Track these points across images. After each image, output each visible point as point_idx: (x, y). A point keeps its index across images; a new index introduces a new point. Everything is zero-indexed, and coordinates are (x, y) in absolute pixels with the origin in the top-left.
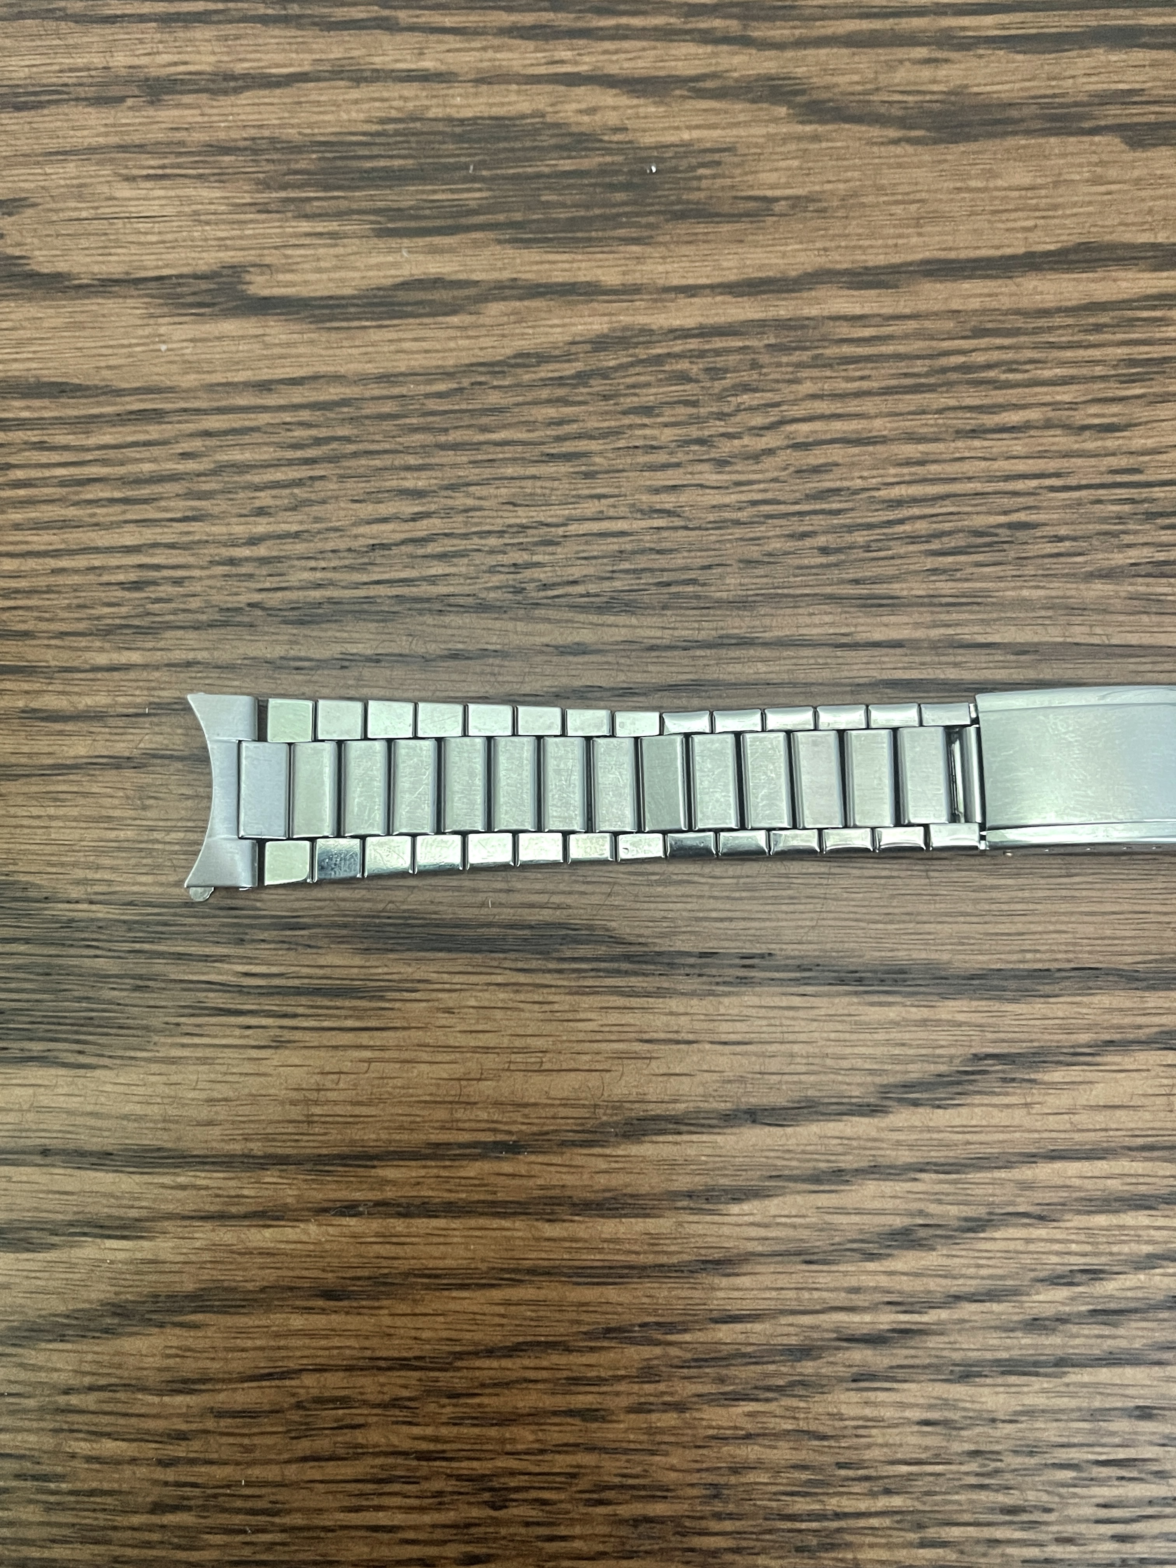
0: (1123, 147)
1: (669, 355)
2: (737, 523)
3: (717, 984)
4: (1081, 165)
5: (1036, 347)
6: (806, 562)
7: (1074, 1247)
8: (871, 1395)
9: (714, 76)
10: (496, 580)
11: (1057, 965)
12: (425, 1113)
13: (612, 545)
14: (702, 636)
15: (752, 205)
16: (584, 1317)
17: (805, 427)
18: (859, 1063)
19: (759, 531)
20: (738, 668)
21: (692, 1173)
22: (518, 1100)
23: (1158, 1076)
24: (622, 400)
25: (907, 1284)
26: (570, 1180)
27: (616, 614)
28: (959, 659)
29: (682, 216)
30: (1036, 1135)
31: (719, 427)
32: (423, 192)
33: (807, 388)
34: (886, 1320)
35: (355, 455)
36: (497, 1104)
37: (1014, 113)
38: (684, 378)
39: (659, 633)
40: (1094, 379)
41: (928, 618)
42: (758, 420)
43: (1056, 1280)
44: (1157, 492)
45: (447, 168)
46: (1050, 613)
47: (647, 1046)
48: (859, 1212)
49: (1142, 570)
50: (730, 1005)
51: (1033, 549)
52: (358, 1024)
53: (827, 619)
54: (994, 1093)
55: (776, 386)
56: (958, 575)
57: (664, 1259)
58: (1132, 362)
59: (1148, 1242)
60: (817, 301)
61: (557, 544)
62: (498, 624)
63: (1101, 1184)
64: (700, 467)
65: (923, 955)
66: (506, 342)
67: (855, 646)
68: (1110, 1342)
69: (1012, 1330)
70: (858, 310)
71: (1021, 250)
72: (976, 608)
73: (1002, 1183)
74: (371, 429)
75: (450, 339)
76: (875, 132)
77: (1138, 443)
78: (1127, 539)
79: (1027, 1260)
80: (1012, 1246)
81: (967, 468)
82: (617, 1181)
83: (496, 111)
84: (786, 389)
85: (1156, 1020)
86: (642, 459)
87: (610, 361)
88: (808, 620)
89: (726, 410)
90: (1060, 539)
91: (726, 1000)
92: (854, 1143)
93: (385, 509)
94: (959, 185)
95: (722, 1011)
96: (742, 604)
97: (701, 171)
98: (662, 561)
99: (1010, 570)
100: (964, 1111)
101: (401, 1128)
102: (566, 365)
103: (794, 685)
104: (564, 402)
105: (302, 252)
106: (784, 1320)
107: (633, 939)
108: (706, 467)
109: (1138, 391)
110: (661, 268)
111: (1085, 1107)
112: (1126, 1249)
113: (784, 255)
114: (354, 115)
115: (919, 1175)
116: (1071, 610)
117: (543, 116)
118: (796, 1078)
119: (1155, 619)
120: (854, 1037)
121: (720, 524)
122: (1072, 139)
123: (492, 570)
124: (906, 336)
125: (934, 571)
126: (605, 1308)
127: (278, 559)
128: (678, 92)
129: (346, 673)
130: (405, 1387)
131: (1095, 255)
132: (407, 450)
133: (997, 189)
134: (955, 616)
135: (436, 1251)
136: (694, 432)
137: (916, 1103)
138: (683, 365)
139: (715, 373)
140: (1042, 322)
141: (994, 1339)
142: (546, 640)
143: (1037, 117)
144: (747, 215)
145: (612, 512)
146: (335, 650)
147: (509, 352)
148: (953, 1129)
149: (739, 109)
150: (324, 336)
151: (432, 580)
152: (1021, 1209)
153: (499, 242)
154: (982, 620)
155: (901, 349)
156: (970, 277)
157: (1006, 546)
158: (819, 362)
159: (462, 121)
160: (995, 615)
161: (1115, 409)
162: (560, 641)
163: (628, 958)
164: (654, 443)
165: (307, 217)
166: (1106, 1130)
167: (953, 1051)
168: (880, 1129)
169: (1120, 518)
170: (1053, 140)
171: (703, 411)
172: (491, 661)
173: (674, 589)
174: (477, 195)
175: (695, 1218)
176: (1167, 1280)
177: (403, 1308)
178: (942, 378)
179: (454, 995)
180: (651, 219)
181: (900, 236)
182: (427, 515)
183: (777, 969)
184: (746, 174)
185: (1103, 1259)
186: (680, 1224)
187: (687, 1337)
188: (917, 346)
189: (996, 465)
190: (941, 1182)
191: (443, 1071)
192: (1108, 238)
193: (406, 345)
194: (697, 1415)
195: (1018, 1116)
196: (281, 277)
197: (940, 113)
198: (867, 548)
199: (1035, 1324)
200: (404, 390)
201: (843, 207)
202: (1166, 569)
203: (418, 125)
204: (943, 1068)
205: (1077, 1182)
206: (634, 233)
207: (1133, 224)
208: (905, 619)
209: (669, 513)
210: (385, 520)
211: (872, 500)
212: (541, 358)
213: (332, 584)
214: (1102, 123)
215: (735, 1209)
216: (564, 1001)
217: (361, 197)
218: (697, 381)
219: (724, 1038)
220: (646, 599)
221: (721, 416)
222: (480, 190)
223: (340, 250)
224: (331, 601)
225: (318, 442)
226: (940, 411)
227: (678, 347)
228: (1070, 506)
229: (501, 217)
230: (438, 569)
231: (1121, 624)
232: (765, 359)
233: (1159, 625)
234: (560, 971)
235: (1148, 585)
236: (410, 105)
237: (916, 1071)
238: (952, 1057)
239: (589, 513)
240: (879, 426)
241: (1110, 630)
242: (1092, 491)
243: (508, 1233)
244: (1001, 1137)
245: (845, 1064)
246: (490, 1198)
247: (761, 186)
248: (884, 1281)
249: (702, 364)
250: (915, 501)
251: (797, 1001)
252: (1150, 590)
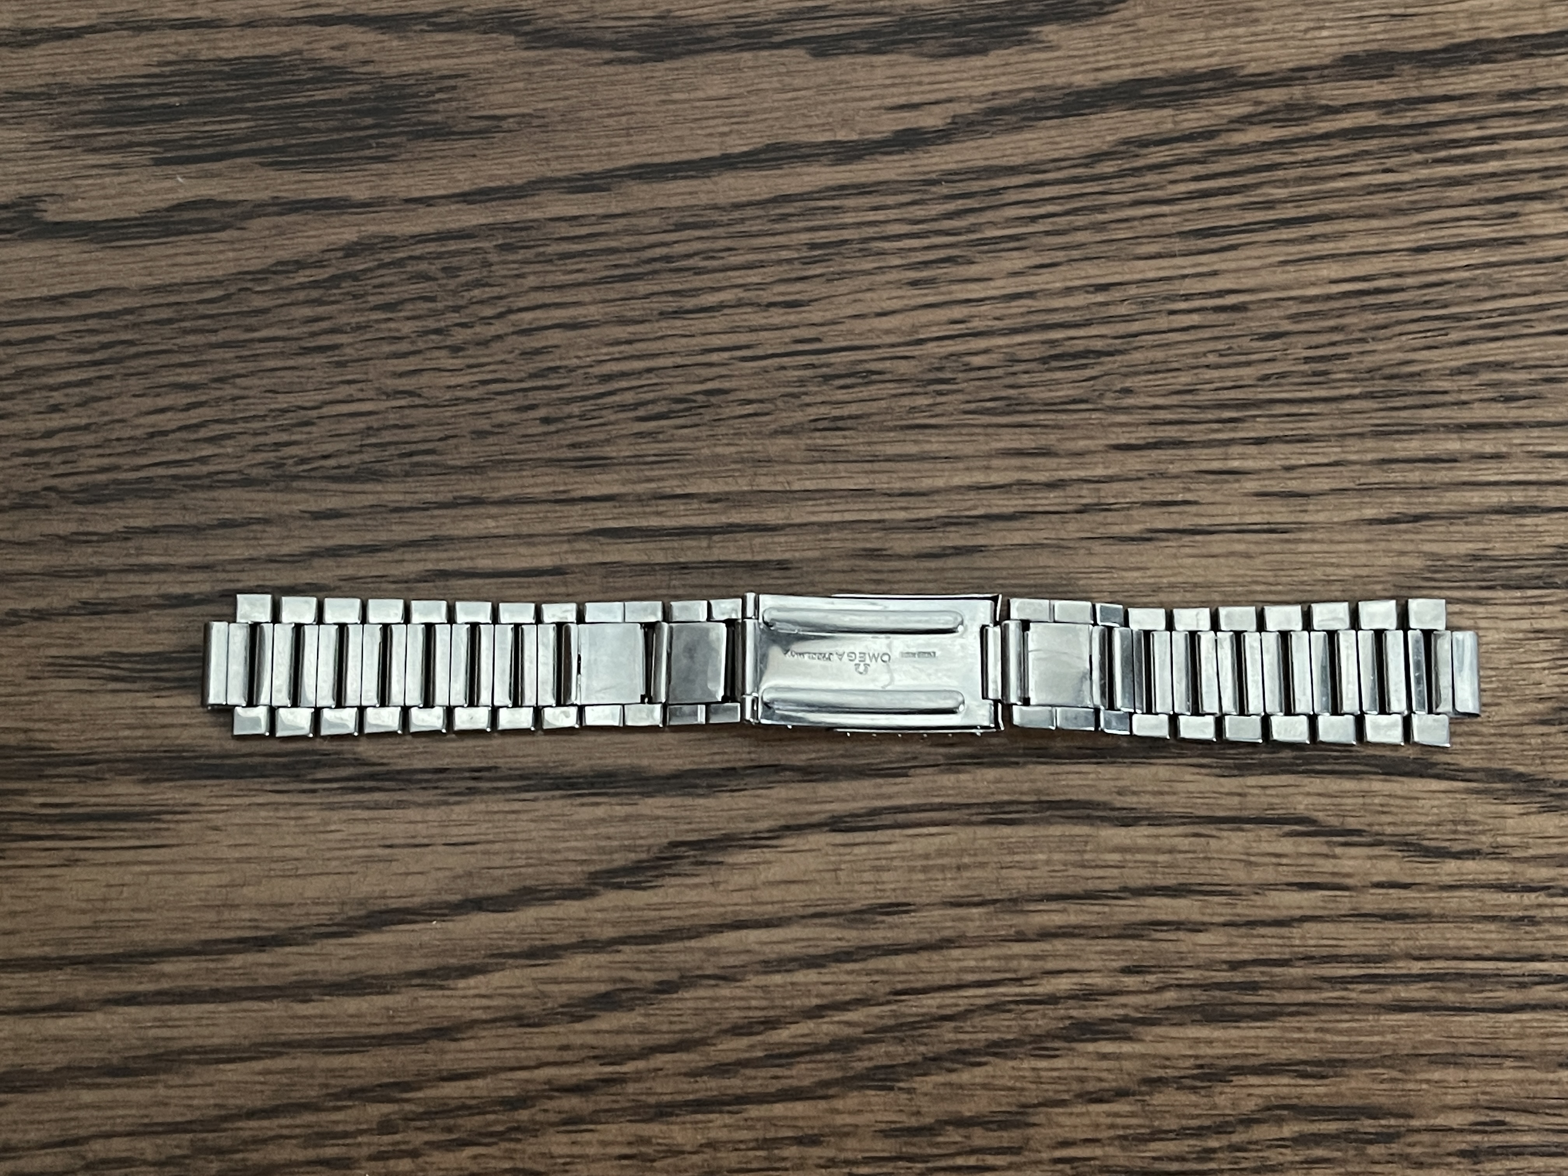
0: (808, 57)
1: (411, 258)
2: (469, 400)
3: (450, 794)
4: (771, 76)
5: (731, 237)
6: (530, 431)
7: (754, 1003)
8: (578, 1137)
9: (449, 11)
10: (260, 457)
11: (740, 764)
12: (196, 915)
13: (360, 424)
14: (440, 498)
15: (483, 124)
16: (333, 1082)
17: (528, 316)
18: (572, 856)
19: (489, 406)
20: (471, 524)
21: (426, 956)
22: (276, 899)
23: (827, 854)
24: (370, 298)
25: (608, 1041)
26: (320, 966)
27: (363, 482)
28: (661, 509)
29: (421, 136)
30: (722, 910)
31: (455, 318)
32: (195, 124)
33: (531, 281)
34: (592, 1071)
35: (137, 356)
36: (260, 906)
37: (712, 32)
38: (426, 277)
39: (401, 497)
40: (780, 262)
41: (634, 475)
42: (488, 312)
43: (736, 1031)
44: (833, 358)
45: (216, 102)
46: (739, 466)
47: (388, 851)
48: (569, 981)
49: (821, 425)
50: (460, 812)
51: (726, 412)
52: (137, 843)
53: (548, 479)
54: (686, 875)
55: (504, 281)
56: (661, 437)
57: (401, 1029)
58: (813, 246)
59: (817, 996)
60: (539, 206)
61: (313, 424)
62: (262, 496)
63: (776, 948)
64: (436, 354)
65: (628, 761)
66: (267, 253)
67: (572, 501)
68: (783, 1081)
69: (701, 1075)
70: (574, 211)
71: (716, 153)
72: (675, 465)
73: (691, 950)
74: (151, 334)
75: (221, 252)
76: (590, 54)
77: (817, 317)
78: (807, 399)
79: (712, 1016)
80: (700, 1004)
81: (670, 345)
82: (362, 965)
83: (259, 51)
84: (511, 283)
85: (828, 807)
86: (387, 348)
87: (358, 265)
88: (531, 481)
89: (461, 302)
90: (750, 402)
91: (457, 809)
92: (566, 923)
93: (162, 402)
94: (663, 97)
95: (454, 817)
96: (474, 469)
97: (438, 96)
98: (404, 435)
99: (705, 432)
100: (660, 892)
101: (175, 930)
102: (321, 270)
103: (518, 536)
104: (319, 302)
105: (90, 181)
106: (503, 1076)
107: (376, 760)
108: (444, 353)
109: (818, 271)
110: (403, 183)
111: (764, 884)
112: (798, 1002)
113: (511, 166)
114: (135, 61)
115: (621, 947)
116: (758, 462)
117: (300, 52)
118: (517, 871)
119: (830, 466)
120: (566, 833)
121: (455, 402)
122: (765, 53)
123: (256, 449)
124: (617, 233)
125: (640, 435)
126: (350, 1073)
127: (70, 449)
128: (418, 28)
129: (130, 544)
130: (177, 1147)
131: (782, 154)
132: (182, 350)
133: (699, 100)
134: (656, 473)
135: (206, 1032)
136: (432, 324)
137: (620, 887)
138: (423, 266)
139: (451, 271)
140: (736, 215)
141: (685, 1085)
142: (301, 507)
143: (733, 35)
144: (480, 132)
145: (360, 395)
146: (120, 525)
147: (270, 261)
148: (649, 907)
149: (471, 40)
150: (109, 253)
151: (203, 460)
152: (708, 972)
153: (262, 164)
154: (681, 475)
155: (613, 244)
156: (675, 178)
157: (701, 410)
158: (541, 258)
159: (228, 61)
160: (692, 470)
161: (799, 286)
162: (314, 508)
163: (372, 777)
164: (397, 334)
165: (95, 150)
166: (783, 902)
167: (651, 841)
168: (587, 911)
169: (802, 382)
170: (747, 55)
171: (439, 305)
172: (254, 527)
173: (416, 459)
174: (243, 125)
175: (429, 993)
176: (831, 1027)
177: (177, 1080)
178: (649, 268)
179: (221, 816)
180: (395, 140)
181: (611, 145)
182: (201, 404)
183: (501, 779)
184: (478, 96)
185: (778, 1012)
186: (416, 999)
187: (420, 1095)
188: (626, 241)
189: (694, 341)
190: (639, 952)
191: (213, 880)
192: (792, 139)
193: (181, 260)
194: (428, 1159)
195: (707, 895)
196: (72, 204)
197: (648, 35)
198: (582, 417)
199: (722, 1069)
200: (178, 299)
201: (563, 121)
202: (840, 424)
203: (191, 67)
204: (644, 856)
205: (757, 947)
206: (381, 152)
207: (816, 126)
208: (616, 476)
209: (410, 394)
210: (162, 411)
211: (587, 376)
212: (299, 265)
213: (116, 468)
214: (789, 37)
215: (462, 983)
216: (315, 816)
217: (139, 133)
218: (436, 279)
219: (454, 840)
220: (391, 469)
221: (456, 309)
222: (246, 120)
223: (123, 179)
224: (116, 482)
225: (104, 346)
226: (647, 296)
227: (419, 250)
228: (755, 374)
229: (264, 144)
230: (207, 450)
231: (800, 472)
232: (493, 258)
233: (833, 472)
234: (314, 791)
235: (825, 438)
236: (184, 50)
237: (620, 860)
238: (649, 848)
239: (340, 397)
240: (593, 312)
241: (790, 478)
242: (777, 360)
243: (268, 1014)
244: (693, 911)
245: (558, 857)
246: (251, 984)
247: (492, 106)
248: (590, 1040)
249: (440, 264)
250: (623, 375)
251: (517, 806)
252: (827, 442)
